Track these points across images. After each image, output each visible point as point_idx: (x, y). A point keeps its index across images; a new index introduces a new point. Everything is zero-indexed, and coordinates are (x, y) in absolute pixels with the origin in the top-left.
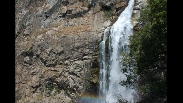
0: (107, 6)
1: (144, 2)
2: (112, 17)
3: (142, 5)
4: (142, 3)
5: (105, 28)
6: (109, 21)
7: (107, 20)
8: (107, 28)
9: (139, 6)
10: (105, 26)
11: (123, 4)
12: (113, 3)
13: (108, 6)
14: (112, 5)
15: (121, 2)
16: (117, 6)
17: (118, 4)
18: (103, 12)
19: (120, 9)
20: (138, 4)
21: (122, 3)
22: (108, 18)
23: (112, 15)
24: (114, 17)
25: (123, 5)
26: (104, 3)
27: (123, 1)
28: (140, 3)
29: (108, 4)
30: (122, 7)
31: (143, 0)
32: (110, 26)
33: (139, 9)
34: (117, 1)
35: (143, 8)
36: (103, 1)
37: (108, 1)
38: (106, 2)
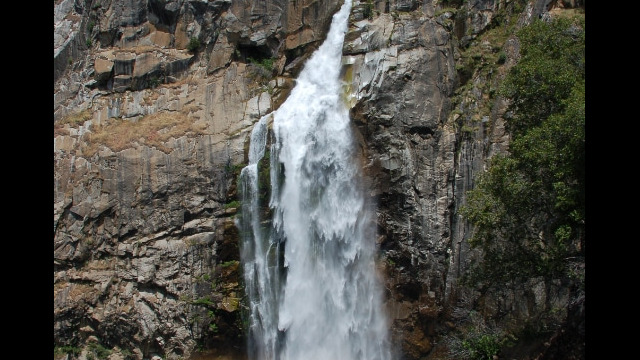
0: (255, 43)
1: (377, 28)
2: (273, 83)
3: (372, 37)
4: (371, 33)
5: (254, 119)
6: (263, 94)
7: (257, 91)
8: (259, 118)
9: (364, 42)
10: (254, 113)
11: (308, 35)
12: (274, 34)
13: (260, 43)
14: (273, 40)
15: (301, 29)
16: (291, 44)
17: (293, 36)
18: (241, 64)
19: (299, 52)
20: (358, 34)
21: (306, 32)
22: (260, 84)
23: (275, 74)
24: (281, 81)
25: (309, 40)
26: (244, 35)
27: (309, 27)
28: (364, 30)
29: (258, 38)
30: (307, 45)
31: (375, 22)
32: (269, 111)
33: (363, 53)
34: (287, 26)
35: (375, 48)
36: (241, 29)
37: (258, 28)
38: (252, 30)
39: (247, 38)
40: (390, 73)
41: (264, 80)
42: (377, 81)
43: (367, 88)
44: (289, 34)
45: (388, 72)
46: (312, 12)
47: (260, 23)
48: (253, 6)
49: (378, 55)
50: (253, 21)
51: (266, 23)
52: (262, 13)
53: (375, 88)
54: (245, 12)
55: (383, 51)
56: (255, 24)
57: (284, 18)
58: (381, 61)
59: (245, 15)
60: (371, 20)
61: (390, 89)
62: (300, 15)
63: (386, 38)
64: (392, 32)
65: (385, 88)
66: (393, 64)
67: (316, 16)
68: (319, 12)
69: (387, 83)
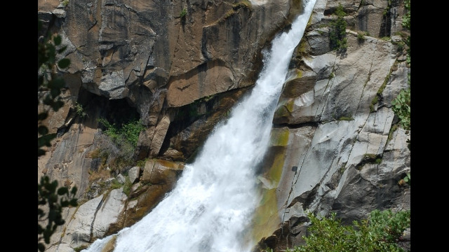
0: (106, 93)
1: (354, 71)
2: (134, 172)
3: (338, 91)
4: (337, 81)
5: (80, 244)
6: (114, 193)
7: (104, 189)
8: (91, 242)
9: (318, 101)
10: (81, 232)
11: (217, 81)
12: (142, 79)
13: (115, 95)
14: (138, 87)
15: (203, 67)
16: (178, 98)
17: (184, 82)
18: (87, 130)
20: (309, 84)
21: (214, 73)
22: (113, 172)
24: (150, 166)
25: (222, 88)
26: (86, 78)
27: (220, 63)
28: (323, 74)
29: (112, 84)
30: (218, 97)
31: (351, 57)
32: (113, 230)
33: (314, 123)
34: (169, 65)
35: (341, 115)
36: (80, 67)
37: (113, 66)
38: (103, 70)
39: (92, 84)
40: (365, 170)
41: (121, 165)
42: (331, 186)
43: (307, 199)
44: (172, 78)
45: (359, 166)
46: (225, 34)
47: (116, 57)
48: (104, 25)
49: (345, 130)
50: (104, 53)
51: (126, 58)
52: (118, 39)
53: (325, 200)
54: (89, 36)
55: (360, 120)
56: (107, 60)
57: (161, 49)
58: (349, 141)
59: (88, 42)
60: (342, 52)
61: (360, 202)
62: (198, 42)
63: (371, 93)
64: (388, 80)
65: (349, 199)
66: (374, 150)
67: (237, 40)
68: (242, 34)
69: (356, 190)
